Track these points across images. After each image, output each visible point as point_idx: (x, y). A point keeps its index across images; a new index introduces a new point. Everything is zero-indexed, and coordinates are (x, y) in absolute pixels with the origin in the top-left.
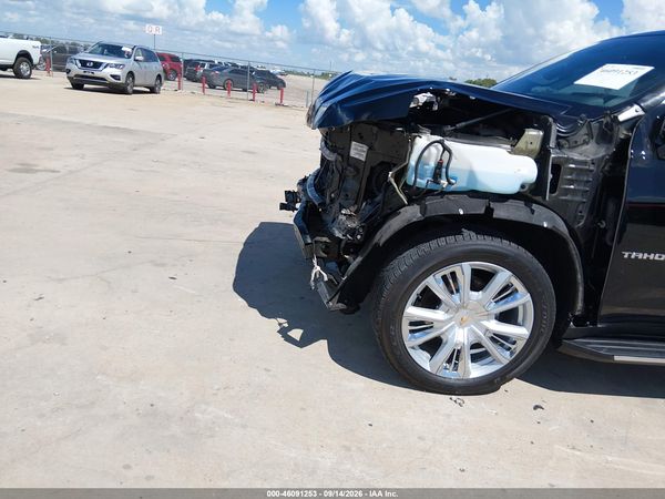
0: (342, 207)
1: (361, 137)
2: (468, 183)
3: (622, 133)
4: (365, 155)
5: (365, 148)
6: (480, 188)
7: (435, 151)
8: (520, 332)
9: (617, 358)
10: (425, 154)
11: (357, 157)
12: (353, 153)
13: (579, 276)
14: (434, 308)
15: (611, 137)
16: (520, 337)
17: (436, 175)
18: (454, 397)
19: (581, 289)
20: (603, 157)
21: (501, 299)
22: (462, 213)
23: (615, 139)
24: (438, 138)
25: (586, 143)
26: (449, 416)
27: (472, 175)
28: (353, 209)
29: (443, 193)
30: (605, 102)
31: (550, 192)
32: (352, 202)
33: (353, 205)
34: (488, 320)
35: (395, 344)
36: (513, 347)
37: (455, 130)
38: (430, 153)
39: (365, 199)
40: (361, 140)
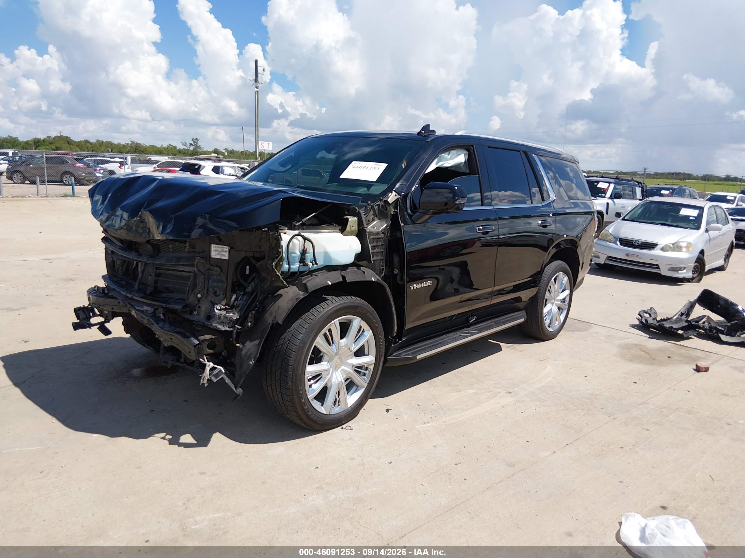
0: (214, 304)
1: (220, 240)
2: (325, 261)
3: (392, 211)
4: (227, 254)
5: (226, 249)
6: (334, 263)
7: (298, 242)
8: (369, 360)
9: (419, 357)
10: (290, 245)
11: (218, 257)
12: (214, 254)
13: (394, 309)
14: (320, 362)
15: (387, 214)
16: (369, 364)
17: (302, 260)
18: (344, 426)
19: (395, 317)
20: (386, 227)
21: (359, 337)
22: (330, 283)
23: (389, 214)
24: (296, 232)
25: (373, 220)
26: (351, 439)
27: (326, 255)
28: (224, 303)
29: (311, 272)
30: (368, 190)
31: (373, 257)
32: (222, 296)
33: (224, 300)
34: (351, 358)
35: (303, 401)
36: (367, 372)
37: (303, 224)
38: (294, 245)
39: (233, 291)
40: (220, 242)
